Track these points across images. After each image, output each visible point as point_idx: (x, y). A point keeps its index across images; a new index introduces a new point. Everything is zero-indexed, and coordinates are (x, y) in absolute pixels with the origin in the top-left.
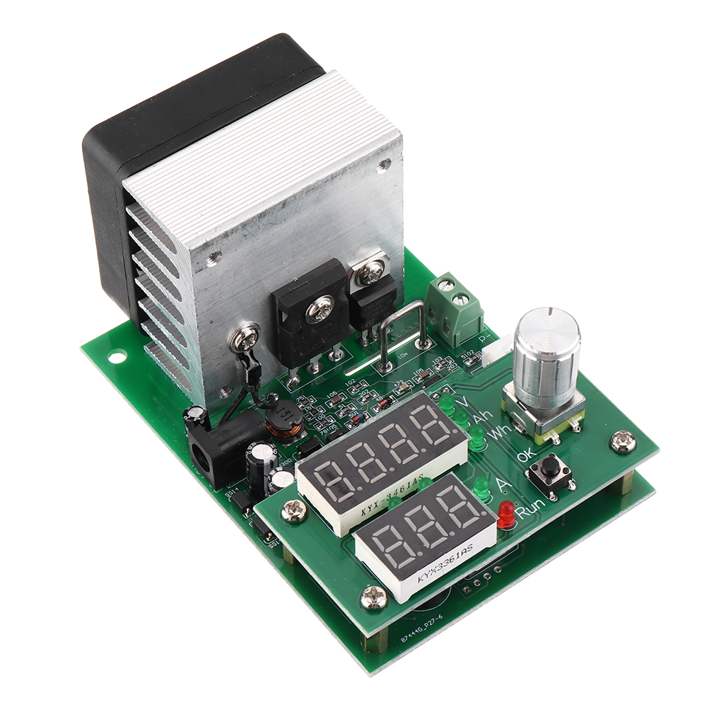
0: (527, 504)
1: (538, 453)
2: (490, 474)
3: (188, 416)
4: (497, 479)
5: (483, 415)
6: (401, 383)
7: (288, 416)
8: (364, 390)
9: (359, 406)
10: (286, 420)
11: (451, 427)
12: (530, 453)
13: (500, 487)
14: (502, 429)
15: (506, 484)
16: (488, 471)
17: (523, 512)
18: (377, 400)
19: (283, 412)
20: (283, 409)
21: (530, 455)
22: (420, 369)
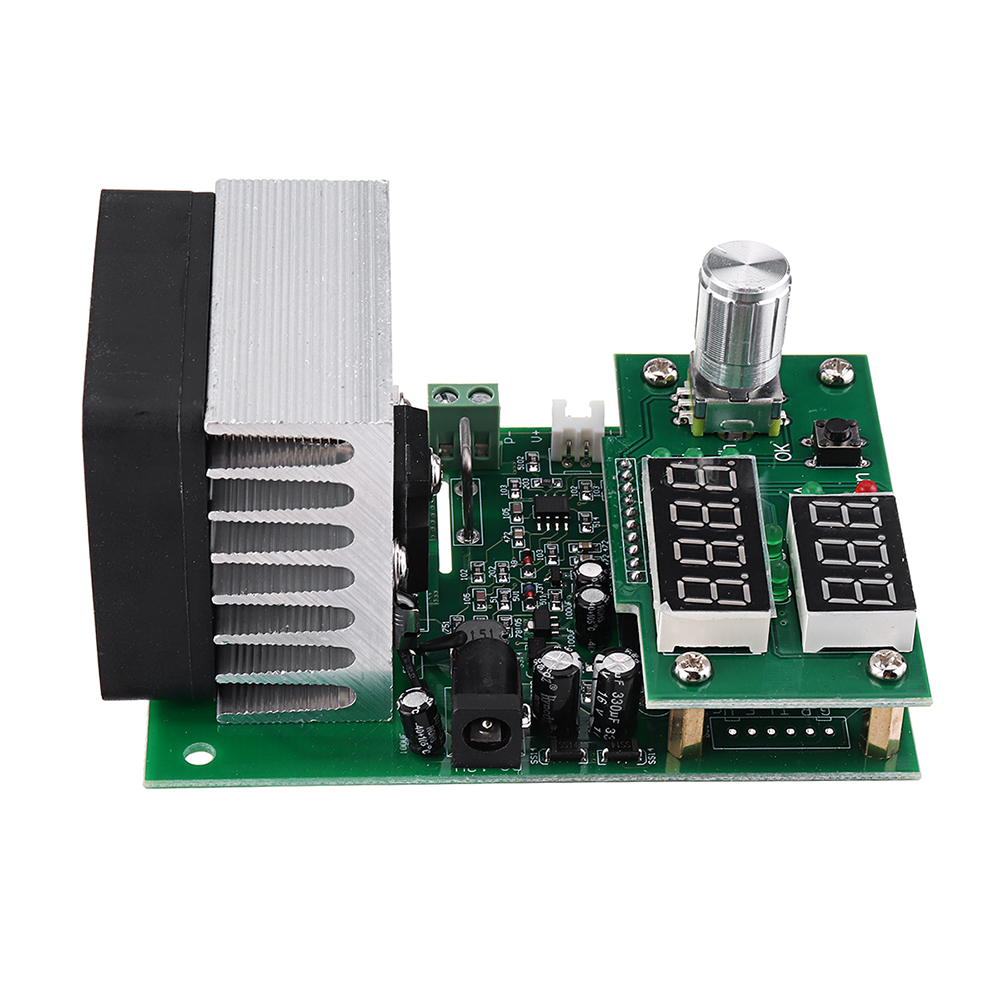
6: (508, 536)
18: (514, 566)
22: (504, 510)
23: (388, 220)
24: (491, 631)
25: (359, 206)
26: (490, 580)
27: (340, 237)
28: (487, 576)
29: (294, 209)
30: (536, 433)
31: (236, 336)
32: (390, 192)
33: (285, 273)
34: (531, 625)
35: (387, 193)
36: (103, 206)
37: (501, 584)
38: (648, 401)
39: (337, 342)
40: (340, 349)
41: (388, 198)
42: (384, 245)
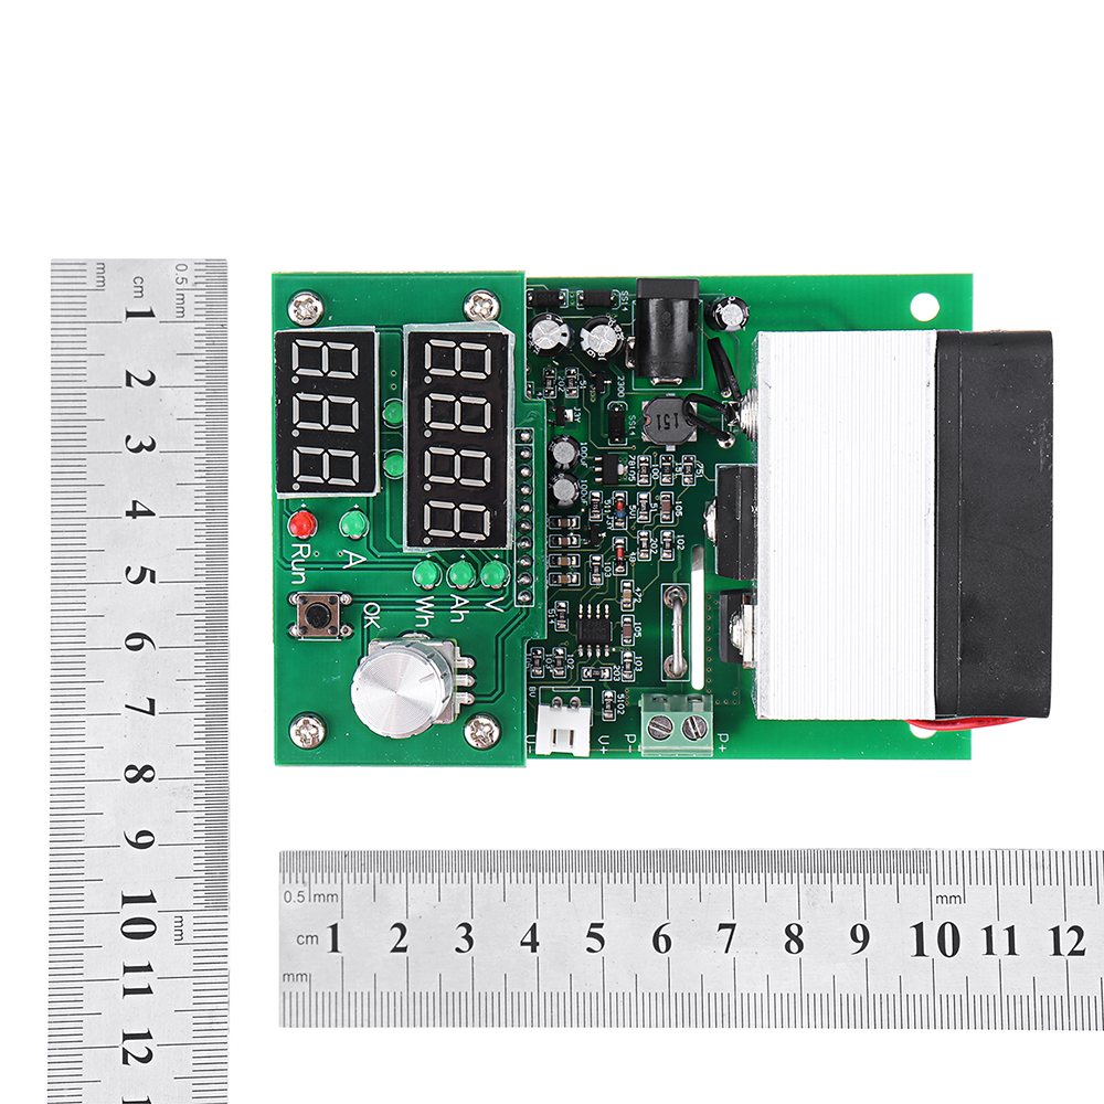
0: (309, 564)
1: (366, 632)
2: (376, 556)
3: (732, 302)
4: (364, 559)
5: (461, 613)
6: (637, 597)
7: (662, 422)
8: (658, 549)
9: (640, 527)
10: (659, 416)
11: (436, 541)
12: (372, 621)
13: (351, 554)
14: (426, 617)
15: (351, 564)
16: (381, 557)
17: (301, 552)
18: (633, 554)
19: (672, 421)
20: (677, 425)
21: (369, 621)
22: (640, 634)
24: (660, 427)
26: (657, 535)
28: (659, 540)
30: (604, 750)
34: (621, 469)
37: (647, 529)
38: (498, 693)
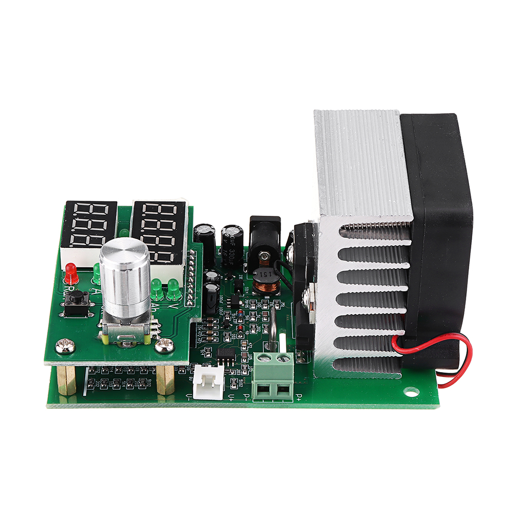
5: (155, 309)
8: (261, 330)
9: (252, 322)
10: (261, 273)
13: (96, 290)
15: (96, 293)
17: (69, 289)
18: (248, 332)
23: (320, 195)
24: (261, 276)
25: (335, 203)
26: (260, 325)
27: (344, 188)
28: (261, 327)
29: (370, 200)
30: (231, 400)
31: (391, 143)
32: (319, 208)
33: (371, 171)
34: (241, 303)
35: (321, 208)
36: (470, 201)
37: (255, 323)
38: (174, 335)
39: (342, 142)
40: (340, 138)
41: (320, 205)
42: (321, 182)
